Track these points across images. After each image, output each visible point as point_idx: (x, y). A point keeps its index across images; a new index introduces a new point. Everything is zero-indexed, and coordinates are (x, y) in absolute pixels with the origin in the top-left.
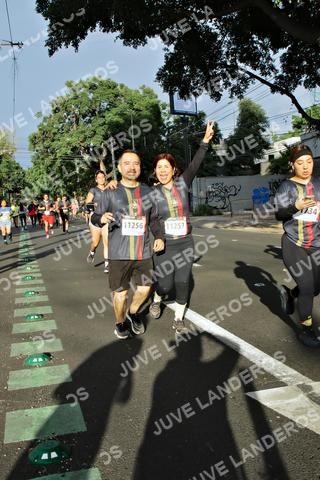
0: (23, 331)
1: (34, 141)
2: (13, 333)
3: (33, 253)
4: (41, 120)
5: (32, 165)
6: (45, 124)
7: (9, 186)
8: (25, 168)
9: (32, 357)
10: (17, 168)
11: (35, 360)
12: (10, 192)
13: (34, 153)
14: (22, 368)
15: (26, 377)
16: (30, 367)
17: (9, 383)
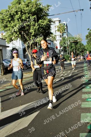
0: (86, 91)
1: (87, 37)
2: (83, 91)
3: (88, 69)
4: (89, 30)
5: (87, 44)
6: (90, 32)
7: (80, 50)
8: (85, 45)
9: (88, 99)
10: (82, 45)
11: (89, 100)
12: (81, 52)
13: (87, 40)
14: (85, 102)
15: (86, 104)
16: (88, 101)
17: (82, 105)
